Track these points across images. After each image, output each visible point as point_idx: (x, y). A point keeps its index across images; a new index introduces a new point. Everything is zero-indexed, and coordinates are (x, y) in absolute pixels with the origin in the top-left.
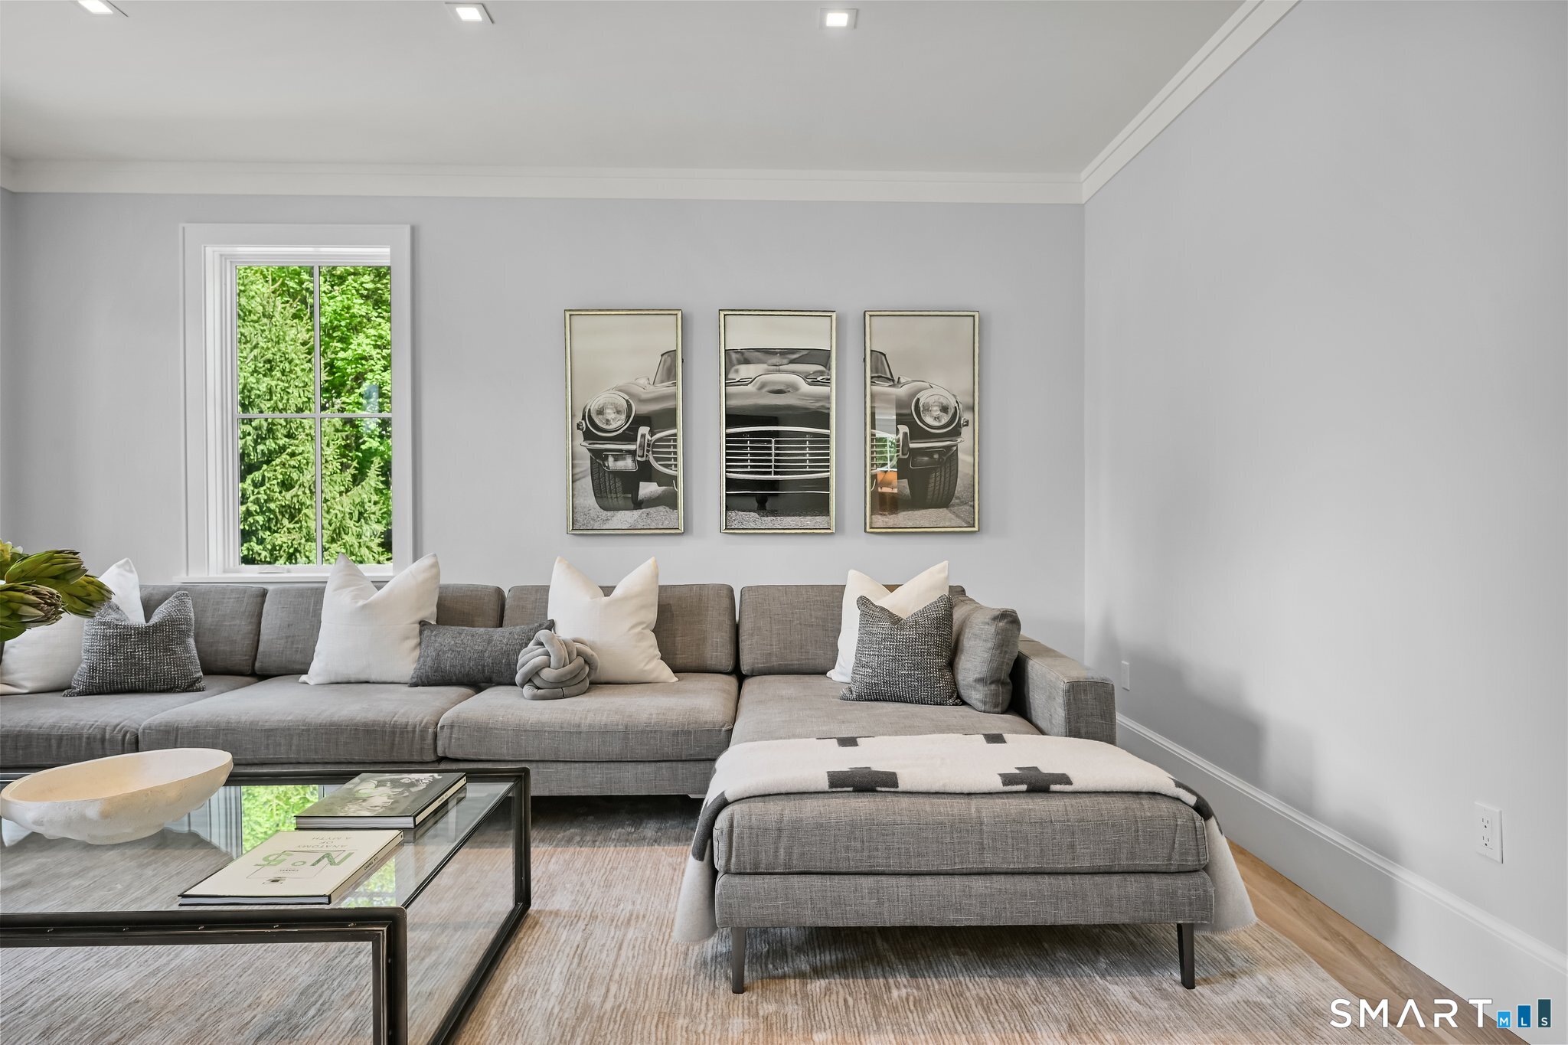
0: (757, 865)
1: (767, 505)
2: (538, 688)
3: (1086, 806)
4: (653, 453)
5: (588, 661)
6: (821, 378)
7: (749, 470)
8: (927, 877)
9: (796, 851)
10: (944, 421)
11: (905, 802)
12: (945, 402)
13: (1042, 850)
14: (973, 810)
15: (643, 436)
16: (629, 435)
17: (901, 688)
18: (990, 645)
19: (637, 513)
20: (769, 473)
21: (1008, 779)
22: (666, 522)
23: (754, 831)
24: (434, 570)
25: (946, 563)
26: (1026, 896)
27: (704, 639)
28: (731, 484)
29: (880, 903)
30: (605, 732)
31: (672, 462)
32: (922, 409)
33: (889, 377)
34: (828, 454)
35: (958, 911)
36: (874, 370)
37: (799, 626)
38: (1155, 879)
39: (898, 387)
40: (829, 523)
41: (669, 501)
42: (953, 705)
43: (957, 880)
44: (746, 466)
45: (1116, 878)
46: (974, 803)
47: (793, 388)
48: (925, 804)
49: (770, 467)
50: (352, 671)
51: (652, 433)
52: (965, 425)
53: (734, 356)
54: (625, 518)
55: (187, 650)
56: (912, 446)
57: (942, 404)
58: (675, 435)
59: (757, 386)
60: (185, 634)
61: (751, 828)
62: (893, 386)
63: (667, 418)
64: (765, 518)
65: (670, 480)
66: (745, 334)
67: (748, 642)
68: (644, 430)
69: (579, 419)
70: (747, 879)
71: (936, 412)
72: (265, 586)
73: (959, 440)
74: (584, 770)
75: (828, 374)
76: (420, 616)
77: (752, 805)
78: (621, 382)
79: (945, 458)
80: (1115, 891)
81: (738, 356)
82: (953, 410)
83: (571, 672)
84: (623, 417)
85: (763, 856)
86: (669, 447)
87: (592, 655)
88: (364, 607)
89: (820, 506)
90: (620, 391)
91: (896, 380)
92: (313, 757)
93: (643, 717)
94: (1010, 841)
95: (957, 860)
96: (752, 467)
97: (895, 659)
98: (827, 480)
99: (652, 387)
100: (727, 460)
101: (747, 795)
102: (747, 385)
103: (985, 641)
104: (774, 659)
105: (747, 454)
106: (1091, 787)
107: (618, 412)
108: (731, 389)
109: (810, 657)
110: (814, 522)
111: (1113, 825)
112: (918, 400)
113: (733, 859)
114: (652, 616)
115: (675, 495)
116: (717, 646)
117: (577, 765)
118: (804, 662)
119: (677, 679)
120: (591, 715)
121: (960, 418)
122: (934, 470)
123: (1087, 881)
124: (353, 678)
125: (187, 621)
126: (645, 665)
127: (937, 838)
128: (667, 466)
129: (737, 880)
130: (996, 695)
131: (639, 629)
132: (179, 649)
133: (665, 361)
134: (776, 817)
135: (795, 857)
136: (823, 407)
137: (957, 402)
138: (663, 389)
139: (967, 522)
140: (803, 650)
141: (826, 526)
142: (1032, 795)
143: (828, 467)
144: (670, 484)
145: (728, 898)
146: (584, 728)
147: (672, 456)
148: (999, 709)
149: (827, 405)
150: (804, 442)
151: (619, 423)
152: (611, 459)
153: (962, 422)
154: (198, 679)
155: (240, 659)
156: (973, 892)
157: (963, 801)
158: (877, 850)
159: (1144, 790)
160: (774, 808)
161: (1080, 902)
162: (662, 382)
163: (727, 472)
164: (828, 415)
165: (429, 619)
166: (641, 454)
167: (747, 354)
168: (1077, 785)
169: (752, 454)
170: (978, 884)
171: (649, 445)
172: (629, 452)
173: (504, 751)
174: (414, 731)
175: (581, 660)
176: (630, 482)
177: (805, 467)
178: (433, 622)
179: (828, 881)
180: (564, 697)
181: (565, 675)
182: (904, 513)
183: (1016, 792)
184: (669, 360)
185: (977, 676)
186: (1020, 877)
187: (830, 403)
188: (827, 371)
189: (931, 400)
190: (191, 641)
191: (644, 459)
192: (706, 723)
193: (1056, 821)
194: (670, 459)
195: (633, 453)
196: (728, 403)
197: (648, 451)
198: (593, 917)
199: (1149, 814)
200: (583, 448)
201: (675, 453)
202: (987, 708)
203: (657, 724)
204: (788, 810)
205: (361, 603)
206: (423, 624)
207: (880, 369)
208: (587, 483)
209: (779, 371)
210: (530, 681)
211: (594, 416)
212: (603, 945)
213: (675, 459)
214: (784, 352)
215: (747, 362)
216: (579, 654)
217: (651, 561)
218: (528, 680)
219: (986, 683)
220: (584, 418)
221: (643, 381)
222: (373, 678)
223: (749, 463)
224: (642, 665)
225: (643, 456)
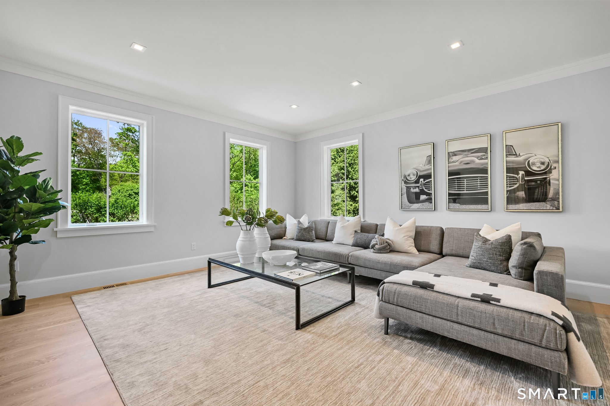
0: (389, 300)
1: (457, 201)
2: (375, 250)
3: (503, 311)
4: (425, 186)
5: (389, 244)
6: (484, 157)
7: (456, 190)
8: (439, 319)
9: (399, 300)
10: (542, 168)
11: (434, 294)
12: (543, 161)
13: (480, 322)
14: (457, 302)
15: (421, 181)
16: (417, 182)
17: (484, 265)
18: (519, 254)
19: (420, 204)
20: (464, 191)
21: (473, 295)
22: (429, 207)
23: (388, 291)
24: (360, 219)
25: (519, 223)
26: (474, 335)
27: (430, 243)
28: (450, 194)
29: (423, 322)
30: (385, 263)
31: (431, 189)
32: (531, 164)
33: (515, 154)
34: (487, 183)
35: (449, 332)
36: (507, 152)
37: (464, 242)
38: (533, 347)
39: (519, 157)
40: (488, 208)
41: (429, 200)
42: (506, 274)
43: (448, 322)
44: (455, 189)
45: (514, 341)
46: (459, 300)
47: (473, 162)
48: (441, 296)
49: (464, 188)
50: (341, 242)
51: (424, 181)
52: (554, 169)
53: (451, 154)
54: (416, 206)
55: (312, 233)
56: (526, 179)
57: (541, 161)
58: (431, 181)
59: (459, 162)
60: (312, 230)
61: (388, 290)
62: (517, 157)
63: (428, 176)
64: (463, 206)
65: (429, 194)
66: (455, 147)
67: (445, 245)
68: (422, 180)
69: (403, 178)
70: (386, 304)
71: (538, 165)
72: (329, 221)
73: (551, 175)
74: (381, 273)
75: (487, 155)
76: (355, 229)
77: (390, 285)
78: (414, 166)
79: (543, 183)
80: (513, 346)
81: (452, 154)
82: (547, 163)
83: (383, 247)
84: (415, 176)
85: (390, 299)
86: (429, 184)
87: (390, 243)
88: (343, 226)
89: (485, 201)
90: (414, 169)
91: (518, 154)
92: (326, 258)
93: (396, 261)
94: (468, 315)
95: (448, 316)
96: (457, 189)
97: (482, 255)
98: (487, 192)
99: (424, 167)
100: (449, 187)
101: (390, 282)
102: (456, 162)
103: (517, 252)
104: (454, 251)
105: (455, 185)
106: (508, 305)
107: (414, 175)
108: (450, 164)
109: (467, 252)
110: (482, 207)
111: (513, 321)
112: (529, 161)
113: (383, 298)
114: (413, 234)
115: (431, 199)
116: (434, 245)
117: (379, 271)
118: (464, 254)
119: (418, 253)
120: (383, 258)
121: (551, 166)
122: (538, 187)
123: (501, 338)
124: (341, 243)
125: (313, 227)
126: (408, 248)
127: (442, 307)
128: (429, 190)
129: (384, 303)
130: (521, 273)
131: (406, 237)
132: (311, 233)
133: (428, 159)
134: (395, 289)
135: (399, 301)
136: (485, 167)
137: (549, 160)
138: (427, 167)
139: (556, 208)
140: (464, 250)
141: (487, 208)
142: (482, 303)
143: (487, 187)
144: (430, 196)
145: (381, 307)
146: (380, 261)
147: (430, 187)
148: (522, 278)
149: (487, 166)
150: (478, 179)
151: (414, 178)
152: (412, 189)
153: (552, 168)
154: (314, 240)
155: (323, 237)
156: (454, 328)
157: (454, 298)
158: (422, 306)
159: (535, 312)
160: (395, 286)
161: (497, 345)
162: (427, 165)
163: (448, 191)
164: (487, 170)
165: (358, 231)
166: (421, 187)
167: (456, 153)
168: (501, 303)
169: (457, 185)
170: (456, 326)
171: (423, 184)
172: (417, 186)
173: (362, 264)
174: (344, 256)
175: (387, 244)
176: (417, 196)
177: (478, 188)
178: (360, 232)
179: (408, 311)
180: (381, 253)
181: (381, 247)
182: (522, 204)
183: (477, 300)
184: (429, 158)
185: (513, 265)
186: (473, 329)
187: (488, 165)
188: (486, 155)
189: (535, 161)
190: (314, 232)
191: (422, 188)
192: (413, 265)
193: (487, 313)
194: (430, 188)
195: (418, 187)
196: (449, 169)
197: (423, 186)
198: (367, 308)
199: (532, 321)
200: (404, 186)
201: (431, 186)
202: (516, 277)
203: (399, 263)
204: (399, 288)
205: (342, 225)
206: (356, 232)
207: (510, 151)
208: (405, 196)
209: (467, 157)
210: (373, 248)
211: (407, 177)
212: (364, 314)
213: (431, 188)
214: (469, 150)
215: (455, 155)
216: (386, 242)
217: (414, 218)
218: (373, 247)
219: (516, 268)
220: (404, 178)
221: (421, 165)
222: (345, 243)
223: (456, 188)
224: (407, 248)
225: (421, 188)
